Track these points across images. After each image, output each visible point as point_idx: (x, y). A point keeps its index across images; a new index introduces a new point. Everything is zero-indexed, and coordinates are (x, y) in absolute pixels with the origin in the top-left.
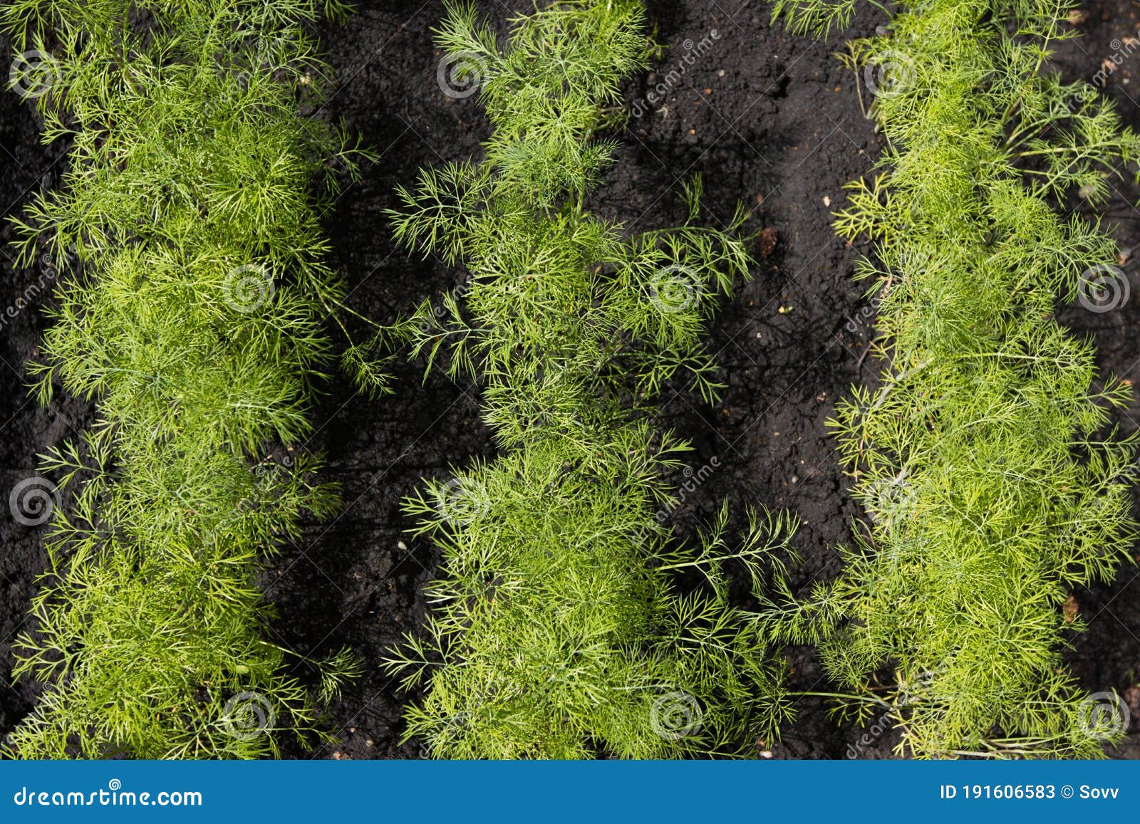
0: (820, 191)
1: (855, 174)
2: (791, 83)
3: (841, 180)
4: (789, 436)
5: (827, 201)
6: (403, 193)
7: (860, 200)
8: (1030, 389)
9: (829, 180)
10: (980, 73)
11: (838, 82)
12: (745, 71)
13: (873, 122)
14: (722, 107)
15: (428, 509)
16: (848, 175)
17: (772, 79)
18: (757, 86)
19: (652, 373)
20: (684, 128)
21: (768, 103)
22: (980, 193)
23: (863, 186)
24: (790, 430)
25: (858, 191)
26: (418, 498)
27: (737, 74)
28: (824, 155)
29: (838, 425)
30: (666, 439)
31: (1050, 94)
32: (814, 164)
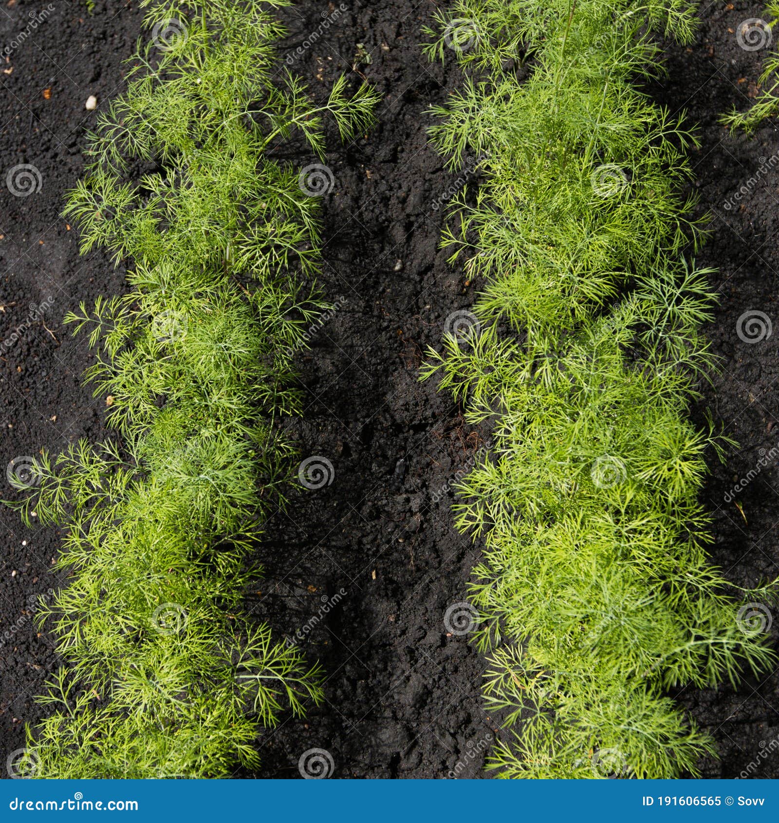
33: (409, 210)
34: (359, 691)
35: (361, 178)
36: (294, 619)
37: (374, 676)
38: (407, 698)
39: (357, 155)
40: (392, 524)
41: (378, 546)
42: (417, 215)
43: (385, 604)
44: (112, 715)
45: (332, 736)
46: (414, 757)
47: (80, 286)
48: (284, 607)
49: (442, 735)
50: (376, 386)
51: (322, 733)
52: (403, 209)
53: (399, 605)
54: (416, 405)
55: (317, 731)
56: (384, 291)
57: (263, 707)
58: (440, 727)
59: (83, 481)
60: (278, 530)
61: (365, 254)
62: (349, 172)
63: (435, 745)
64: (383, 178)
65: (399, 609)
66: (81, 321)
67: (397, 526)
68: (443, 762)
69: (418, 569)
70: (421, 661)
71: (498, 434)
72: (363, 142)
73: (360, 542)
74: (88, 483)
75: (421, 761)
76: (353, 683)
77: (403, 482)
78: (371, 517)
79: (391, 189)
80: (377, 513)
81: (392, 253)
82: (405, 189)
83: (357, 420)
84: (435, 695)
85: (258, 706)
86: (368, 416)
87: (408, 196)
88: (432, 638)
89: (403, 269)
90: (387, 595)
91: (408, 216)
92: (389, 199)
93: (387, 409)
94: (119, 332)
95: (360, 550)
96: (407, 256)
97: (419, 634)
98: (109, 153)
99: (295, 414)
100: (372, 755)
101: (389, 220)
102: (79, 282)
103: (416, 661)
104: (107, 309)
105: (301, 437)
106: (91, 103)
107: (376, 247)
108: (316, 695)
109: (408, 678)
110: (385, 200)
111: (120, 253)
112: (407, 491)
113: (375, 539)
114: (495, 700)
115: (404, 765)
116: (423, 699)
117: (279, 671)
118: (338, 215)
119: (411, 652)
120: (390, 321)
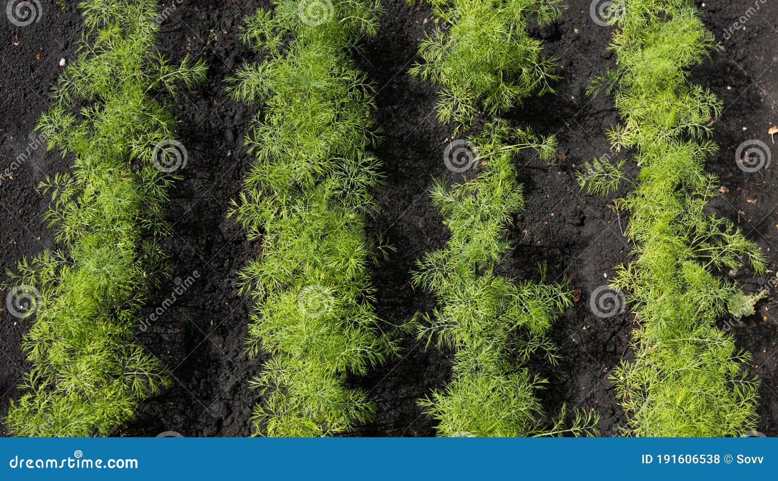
0: (602, 271)
1: (619, 262)
2: (587, 219)
3: (612, 265)
4: (590, 389)
5: (605, 275)
6: (419, 263)
7: (622, 273)
8: (705, 354)
9: (606, 265)
10: (676, 212)
11: (609, 219)
12: (564, 213)
13: (627, 238)
14: (553, 231)
15: (432, 404)
16: (616, 262)
17: (577, 217)
18: (570, 221)
19: (526, 350)
20: (535, 241)
21: (575, 229)
22: (678, 267)
23: (623, 267)
24: (590, 386)
25: (621, 269)
26: (426, 398)
27: (560, 215)
28: (603, 253)
29: (615, 378)
30: (536, 377)
31: (711, 222)
32: (598, 258)
33: (235, 123)
34: (202, 385)
35: (210, 105)
36: (167, 346)
37: (211, 377)
38: (227, 389)
39: (209, 92)
40: (222, 295)
41: (215, 307)
42: (240, 126)
43: (217, 338)
44: (58, 394)
45: (186, 409)
46: (229, 420)
47: (54, 165)
48: (161, 340)
49: (245, 407)
50: (215, 219)
51: (180, 407)
52: (232, 122)
53: (225, 338)
54: (235, 230)
55: (177, 406)
56: (221, 167)
57: (137, 388)
58: (244, 403)
59: (46, 273)
60: (159, 298)
61: (212, 147)
62: (203, 101)
63: (241, 413)
64: (223, 105)
65: (225, 341)
66: (47, 187)
67: (224, 296)
68: (245, 422)
69: (236, 319)
70: (236, 369)
71: (262, 246)
72: (213, 84)
73: (204, 305)
74: (48, 273)
75: (233, 421)
76: (199, 381)
77: (228, 271)
78: (211, 291)
79: (227, 111)
80: (214, 288)
81: (226, 146)
82: (233, 111)
83: (203, 238)
84: (242, 387)
85: (134, 388)
86: (209, 236)
87: (235, 115)
88: (241, 356)
89: (231, 156)
90: (218, 333)
91: (235, 126)
92: (225, 117)
93: (220, 233)
94: (69, 192)
95: (204, 309)
96: (234, 148)
97: (234, 354)
98: (64, 96)
99: (168, 235)
100: (207, 418)
101: (225, 128)
102: (54, 163)
103: (233, 369)
104: (62, 180)
105: (173, 248)
106: (62, 62)
107: (217, 142)
108: (165, 383)
109: (228, 378)
110: (223, 117)
111: (65, 151)
112: (230, 277)
113: (212, 303)
114: (255, 383)
115: (225, 424)
116: (236, 389)
117: (146, 370)
118: (196, 125)
119: (230, 363)
120: (224, 184)
